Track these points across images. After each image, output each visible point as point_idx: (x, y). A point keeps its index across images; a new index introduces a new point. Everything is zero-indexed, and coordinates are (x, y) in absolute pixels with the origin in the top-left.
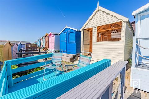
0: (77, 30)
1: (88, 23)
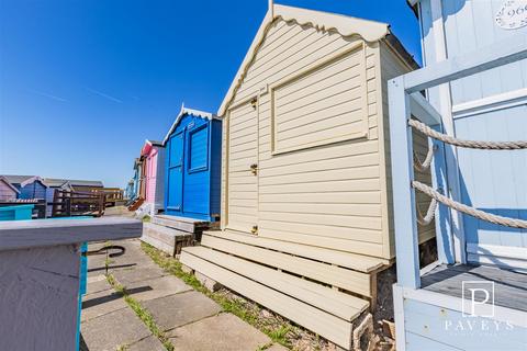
0: (210, 117)
1: (241, 81)
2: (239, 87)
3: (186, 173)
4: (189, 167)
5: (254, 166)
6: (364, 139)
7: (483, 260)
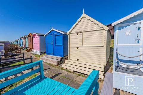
2: (73, 29)
3: (54, 45)
4: (55, 44)
5: (78, 47)
6: (103, 46)
7: (119, 66)
